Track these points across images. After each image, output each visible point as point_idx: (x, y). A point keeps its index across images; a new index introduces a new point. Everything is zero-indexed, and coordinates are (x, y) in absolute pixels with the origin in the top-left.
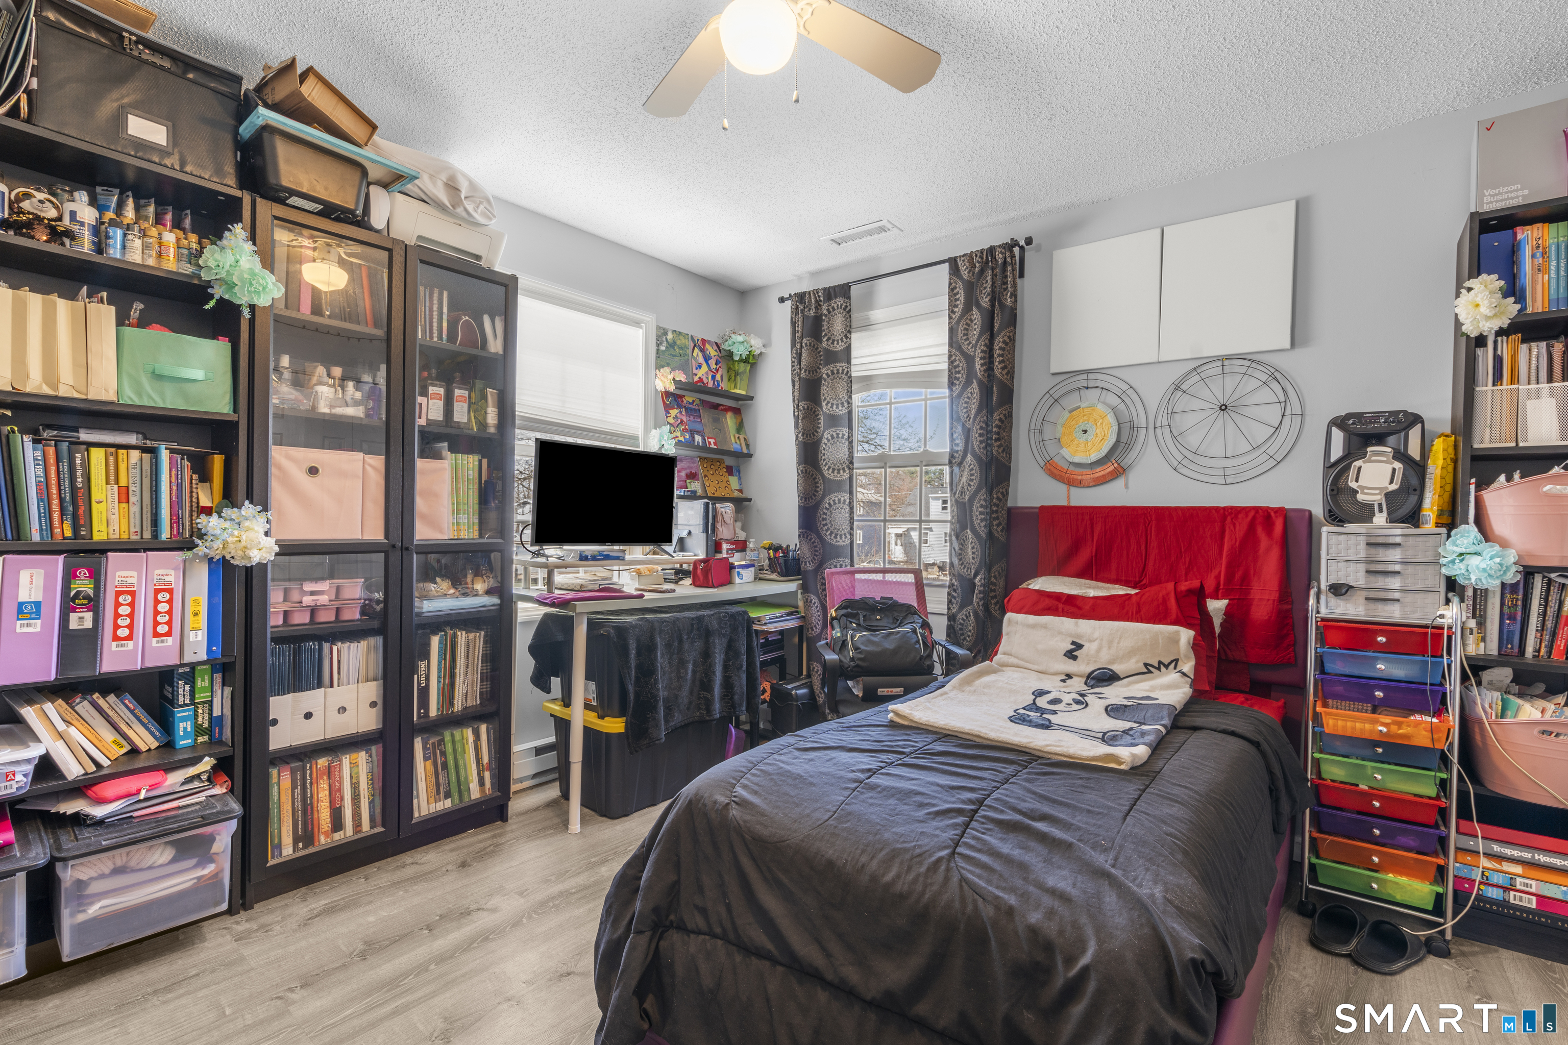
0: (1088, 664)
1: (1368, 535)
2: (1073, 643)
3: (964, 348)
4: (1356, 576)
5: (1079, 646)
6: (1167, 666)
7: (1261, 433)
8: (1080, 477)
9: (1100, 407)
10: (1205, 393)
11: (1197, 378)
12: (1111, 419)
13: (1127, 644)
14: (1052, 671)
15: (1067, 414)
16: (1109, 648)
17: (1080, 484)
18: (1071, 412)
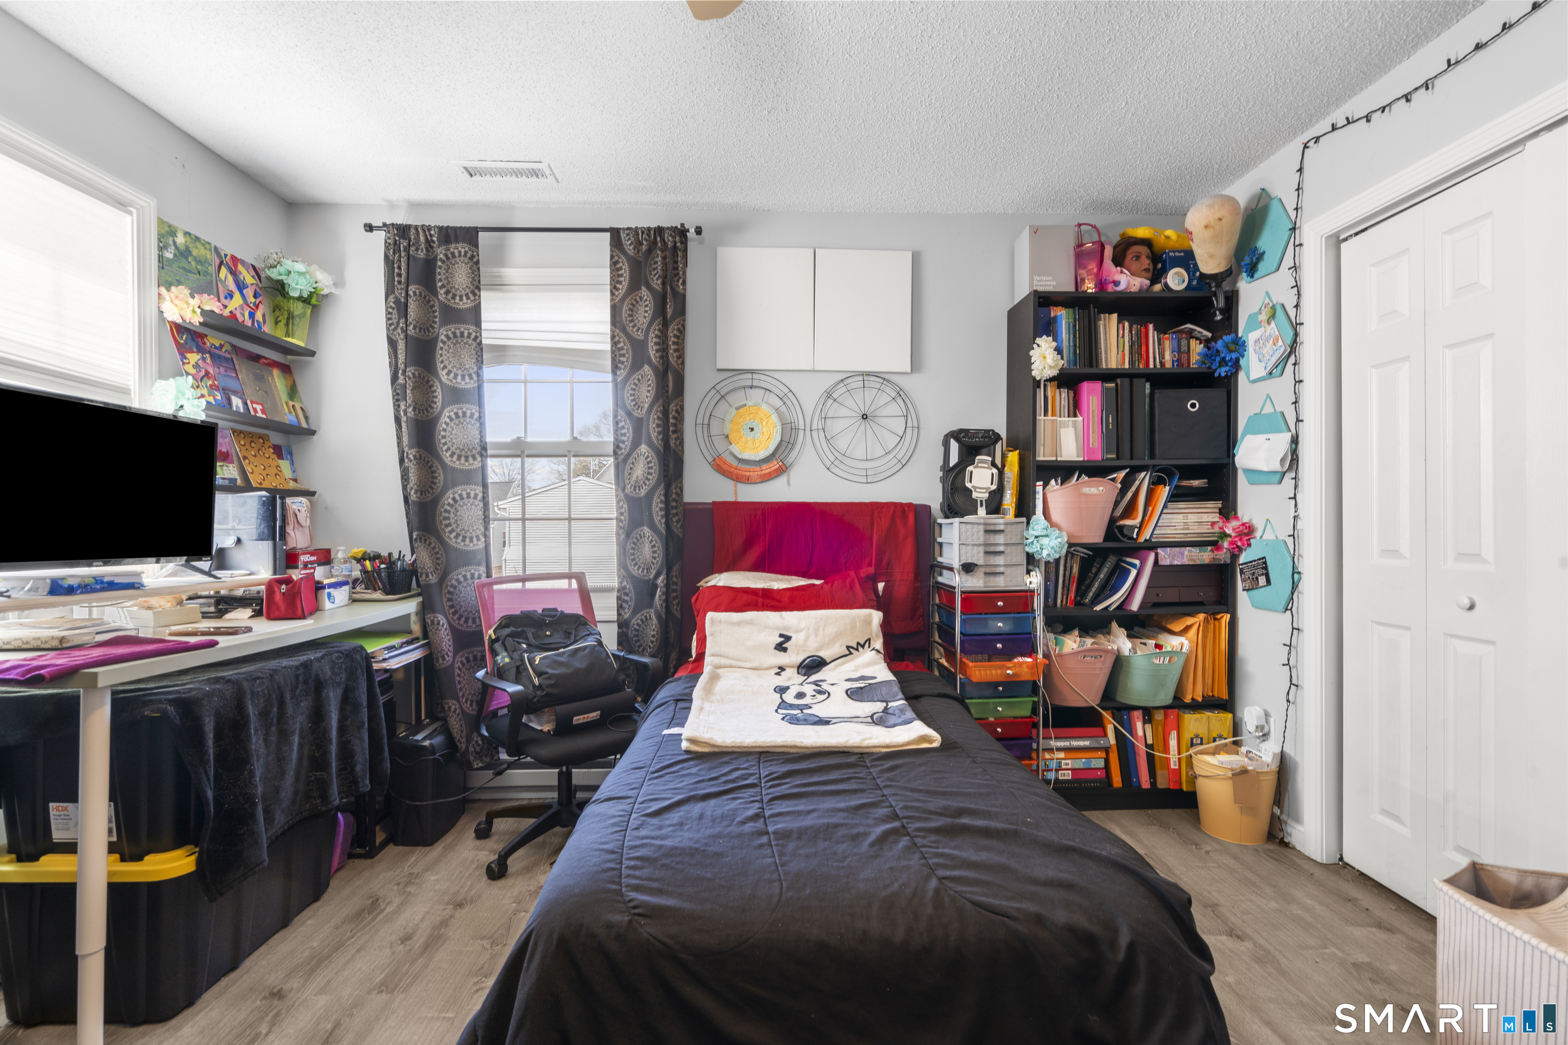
0: (798, 654)
1: (985, 524)
2: (781, 636)
3: (629, 329)
4: (977, 556)
5: (788, 638)
6: (863, 646)
7: (892, 441)
8: (748, 474)
9: (764, 406)
10: (850, 403)
11: (844, 389)
12: (774, 418)
13: (831, 630)
14: (765, 665)
15: (734, 412)
16: (816, 636)
17: (746, 480)
18: (738, 408)
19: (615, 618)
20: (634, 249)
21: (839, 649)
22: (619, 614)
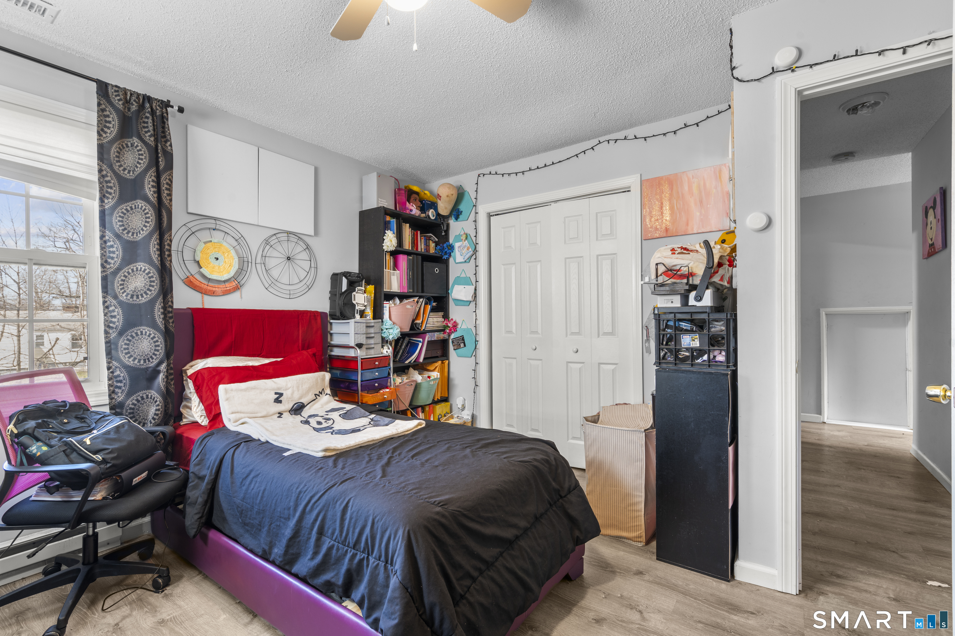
0: (288, 403)
1: (366, 323)
2: (276, 393)
3: (116, 168)
4: (363, 340)
5: (281, 395)
6: (321, 393)
7: (303, 274)
8: (214, 289)
9: (225, 244)
10: (280, 248)
11: (276, 241)
12: (233, 252)
13: (306, 386)
14: (271, 413)
15: (203, 245)
16: (298, 390)
17: (212, 294)
18: (205, 243)
19: (107, 401)
20: (123, 104)
21: (311, 397)
22: (111, 398)
